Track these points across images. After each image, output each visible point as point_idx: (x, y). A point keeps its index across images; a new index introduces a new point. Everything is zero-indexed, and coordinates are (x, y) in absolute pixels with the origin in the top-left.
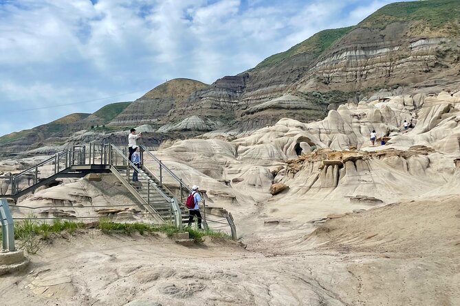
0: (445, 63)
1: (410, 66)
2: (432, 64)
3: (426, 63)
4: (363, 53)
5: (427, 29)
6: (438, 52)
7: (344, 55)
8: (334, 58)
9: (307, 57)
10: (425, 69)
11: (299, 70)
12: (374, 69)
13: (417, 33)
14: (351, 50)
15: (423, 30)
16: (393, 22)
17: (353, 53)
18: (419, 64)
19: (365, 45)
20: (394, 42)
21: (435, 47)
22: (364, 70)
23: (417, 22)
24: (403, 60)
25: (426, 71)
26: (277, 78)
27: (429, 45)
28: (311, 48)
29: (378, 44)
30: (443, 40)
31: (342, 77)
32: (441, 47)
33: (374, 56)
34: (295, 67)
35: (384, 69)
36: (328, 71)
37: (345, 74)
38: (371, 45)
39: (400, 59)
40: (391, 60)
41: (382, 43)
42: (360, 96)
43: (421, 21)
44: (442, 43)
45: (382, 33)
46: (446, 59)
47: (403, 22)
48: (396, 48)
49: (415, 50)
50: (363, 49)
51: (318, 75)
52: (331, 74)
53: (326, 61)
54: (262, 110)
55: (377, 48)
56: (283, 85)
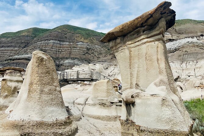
0: (89, 53)
1: (79, 52)
2: (85, 52)
3: (84, 51)
4: (59, 42)
5: (83, 39)
6: (87, 48)
7: (51, 41)
8: (46, 41)
9: (29, 38)
10: (83, 54)
11: (25, 43)
12: (64, 50)
13: (79, 39)
14: (54, 40)
15: (81, 39)
16: (69, 32)
17: (55, 41)
18: (81, 51)
19: (60, 39)
20: (70, 40)
21: (86, 46)
22: (60, 49)
23: (78, 35)
24: (75, 48)
25: (84, 55)
26: (13, 44)
27: (84, 45)
28: (30, 34)
29: (65, 40)
30: (89, 44)
31: (51, 51)
32: (88, 46)
33: (63, 45)
34: (23, 41)
35: (68, 50)
36: (44, 47)
37: (52, 50)
38: (61, 40)
39: (74, 48)
40: (70, 48)
41: (66, 40)
42: (60, 60)
43: (80, 35)
44: (88, 45)
45: (65, 35)
46: (89, 51)
47: (73, 33)
48: (71, 43)
49: (79, 46)
50: (59, 40)
51: (41, 48)
52: (46, 49)
53: (42, 42)
54: (19, 59)
55: (64, 41)
56: (17, 48)
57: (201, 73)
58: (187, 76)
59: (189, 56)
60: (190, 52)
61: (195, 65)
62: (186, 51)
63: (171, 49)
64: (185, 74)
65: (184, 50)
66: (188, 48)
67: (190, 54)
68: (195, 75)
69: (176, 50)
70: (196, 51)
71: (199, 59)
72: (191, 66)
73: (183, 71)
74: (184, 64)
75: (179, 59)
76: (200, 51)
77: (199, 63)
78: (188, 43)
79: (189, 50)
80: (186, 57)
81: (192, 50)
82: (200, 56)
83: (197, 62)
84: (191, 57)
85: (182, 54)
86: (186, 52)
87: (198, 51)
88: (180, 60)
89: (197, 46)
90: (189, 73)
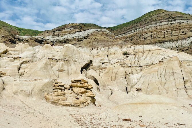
57: (116, 59)
58: (101, 63)
59: (99, 43)
60: (100, 39)
61: (107, 52)
62: (95, 38)
63: (80, 38)
64: (97, 61)
65: (94, 37)
66: (98, 36)
67: (100, 41)
68: (110, 62)
69: (85, 38)
70: (105, 39)
71: (110, 46)
72: (103, 52)
73: (94, 58)
74: (95, 50)
75: (88, 46)
76: (109, 40)
77: (111, 49)
78: (97, 31)
79: (99, 38)
80: (96, 44)
81: (101, 37)
82: (110, 43)
83: (109, 49)
84: (101, 44)
85: (92, 41)
86: (96, 40)
87: (107, 40)
88: (90, 46)
89: (106, 34)
90: (102, 60)
